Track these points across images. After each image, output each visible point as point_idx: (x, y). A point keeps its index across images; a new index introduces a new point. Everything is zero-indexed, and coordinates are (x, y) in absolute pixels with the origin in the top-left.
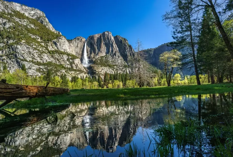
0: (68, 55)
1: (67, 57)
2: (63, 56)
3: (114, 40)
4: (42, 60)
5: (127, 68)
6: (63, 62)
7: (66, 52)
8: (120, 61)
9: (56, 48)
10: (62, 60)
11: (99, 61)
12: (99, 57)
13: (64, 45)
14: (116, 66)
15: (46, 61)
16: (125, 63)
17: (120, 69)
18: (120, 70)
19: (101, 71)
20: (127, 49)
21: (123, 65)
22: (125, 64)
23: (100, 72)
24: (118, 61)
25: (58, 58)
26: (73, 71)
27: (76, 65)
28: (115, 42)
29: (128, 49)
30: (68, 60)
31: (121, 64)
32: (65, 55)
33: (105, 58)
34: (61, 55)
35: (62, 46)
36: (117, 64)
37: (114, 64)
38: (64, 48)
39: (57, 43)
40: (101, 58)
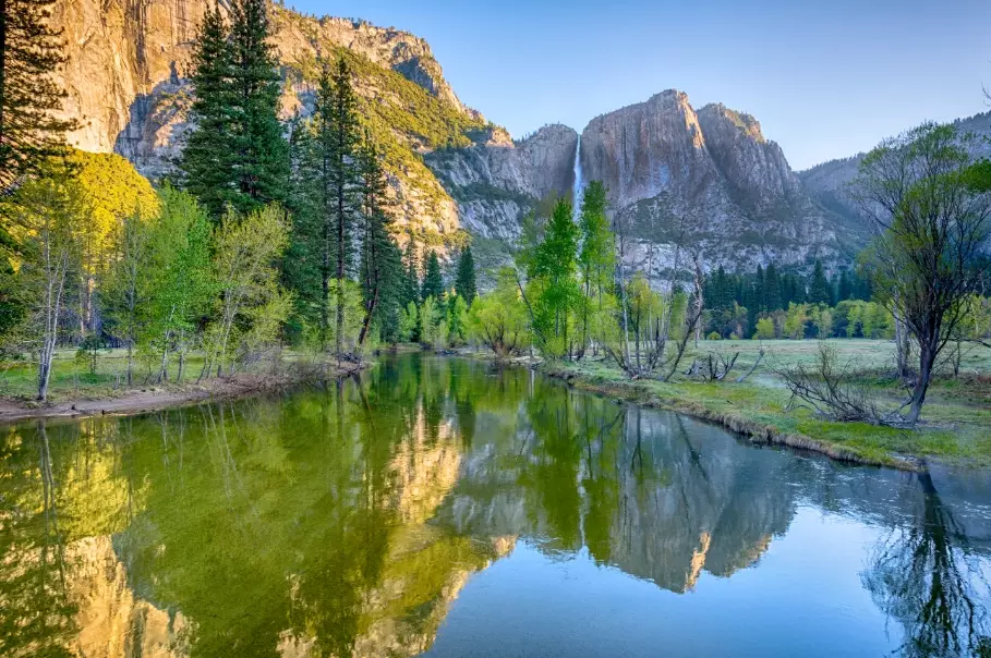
0: (521, 200)
1: (518, 209)
2: (501, 205)
3: (697, 125)
4: (438, 223)
5: (757, 247)
6: (504, 227)
7: (511, 189)
8: (724, 216)
9: (477, 176)
10: (499, 220)
11: (632, 221)
12: (632, 204)
13: (504, 165)
14: (705, 240)
15: (452, 228)
16: (745, 224)
17: (725, 250)
18: (724, 256)
19: (644, 262)
20: (759, 162)
21: (738, 235)
22: (746, 229)
23: (640, 264)
24: (714, 215)
25: (488, 215)
28: (700, 134)
29: (764, 163)
30: (520, 218)
31: (730, 230)
32: (510, 202)
33: (659, 204)
34: (496, 202)
35: (495, 168)
36: (711, 229)
37: (697, 229)
38: (504, 174)
39: (481, 157)
40: (639, 206)
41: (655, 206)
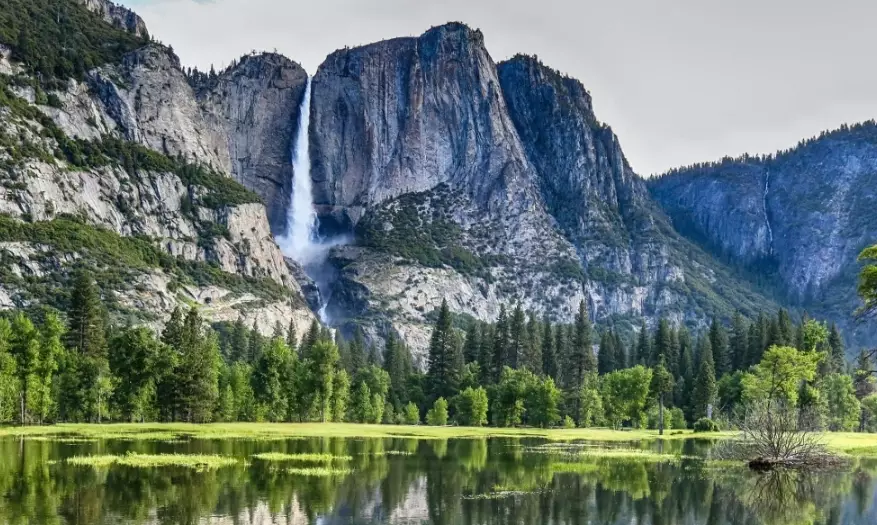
0: (190, 174)
1: (183, 190)
2: (152, 180)
3: (496, 83)
4: (18, 200)
5: (575, 284)
6: (154, 219)
7: (173, 153)
8: (531, 232)
9: (111, 124)
10: (146, 205)
11: (389, 227)
12: (392, 200)
13: (164, 110)
14: (501, 268)
15: (49, 212)
16: (561, 247)
17: (529, 284)
18: (528, 294)
19: (402, 295)
20: (585, 151)
21: (548, 264)
22: (562, 254)
23: (395, 298)
24: (516, 229)
25: (125, 195)
26: (218, 284)
27: (237, 245)
28: (501, 99)
29: (592, 156)
30: (187, 207)
31: (537, 254)
32: (169, 176)
33: (434, 204)
34: (143, 174)
35: (147, 113)
36: (511, 250)
37: (489, 249)
38: (160, 125)
39: (120, 93)
40: (402, 203)
41: (427, 205)
